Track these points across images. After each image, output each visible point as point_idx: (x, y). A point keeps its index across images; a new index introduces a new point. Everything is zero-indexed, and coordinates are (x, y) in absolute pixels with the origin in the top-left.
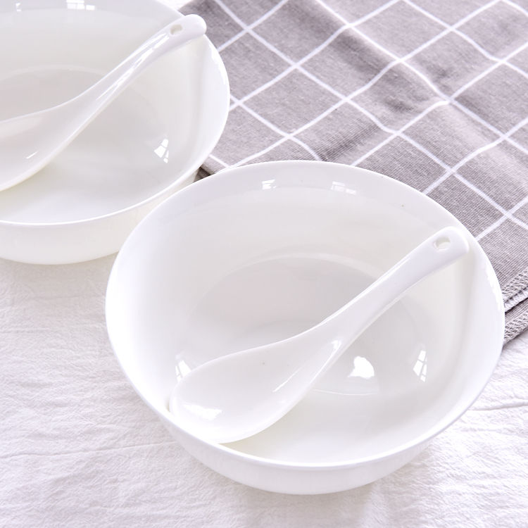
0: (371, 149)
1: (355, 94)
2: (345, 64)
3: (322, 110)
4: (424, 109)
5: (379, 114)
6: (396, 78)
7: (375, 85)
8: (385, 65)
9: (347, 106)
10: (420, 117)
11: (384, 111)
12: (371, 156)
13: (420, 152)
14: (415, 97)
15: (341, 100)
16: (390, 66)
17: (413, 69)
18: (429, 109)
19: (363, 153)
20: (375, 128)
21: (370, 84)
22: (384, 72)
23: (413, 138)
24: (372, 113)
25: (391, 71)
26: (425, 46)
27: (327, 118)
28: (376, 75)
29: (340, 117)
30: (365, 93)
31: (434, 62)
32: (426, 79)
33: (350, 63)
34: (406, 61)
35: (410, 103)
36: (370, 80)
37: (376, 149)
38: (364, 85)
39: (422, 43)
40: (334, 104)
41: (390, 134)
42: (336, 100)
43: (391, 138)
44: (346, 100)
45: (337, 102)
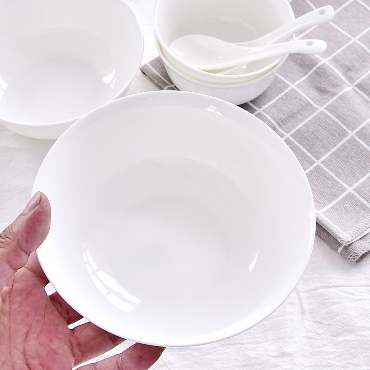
0: (306, 118)
1: (298, 82)
2: (293, 63)
3: (279, 93)
4: (338, 93)
5: (311, 96)
6: (322, 73)
7: (309, 76)
8: (315, 65)
9: (293, 90)
10: (335, 98)
11: (315, 93)
12: (307, 123)
13: (334, 121)
14: (333, 85)
15: (290, 86)
16: (318, 65)
17: (331, 66)
18: (340, 93)
19: (302, 120)
20: (309, 104)
21: (307, 76)
22: (315, 68)
23: (330, 112)
24: (308, 95)
25: (319, 68)
26: (339, 51)
27: (282, 98)
28: (310, 70)
29: (289, 98)
30: (304, 82)
31: (344, 62)
32: (338, 73)
33: (296, 62)
34: (328, 61)
35: (329, 88)
36: (307, 73)
37: (309, 119)
38: (303, 77)
39: (337, 50)
40: (286, 89)
41: (318, 109)
42: (287, 86)
43: (318, 112)
44: (293, 86)
45: (287, 88)
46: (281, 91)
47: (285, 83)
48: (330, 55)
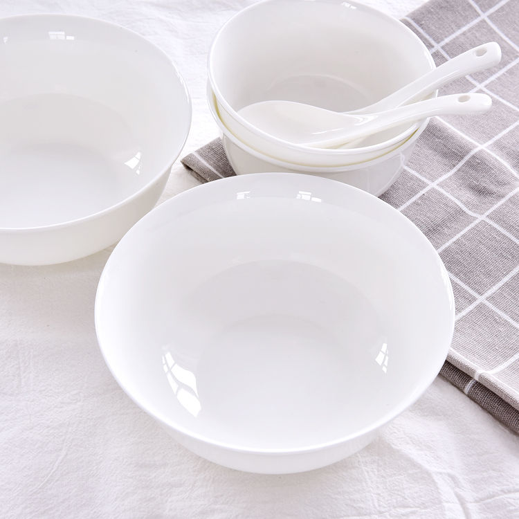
0: (458, 233)
1: (441, 179)
2: (430, 152)
3: (411, 196)
4: (507, 194)
5: (464, 199)
6: (478, 164)
7: (459, 170)
8: (468, 152)
9: (433, 190)
10: (503, 201)
11: (469, 195)
12: (458, 240)
13: (504, 236)
14: (498, 182)
15: (428, 185)
16: (472, 153)
17: (494, 155)
18: (511, 194)
19: (451, 236)
20: (461, 212)
21: (455, 170)
22: (467, 158)
23: (497, 222)
24: (458, 198)
25: (473, 157)
26: (505, 132)
27: (415, 203)
28: (459, 161)
29: (427, 202)
30: (450, 178)
31: (513, 148)
32: (506, 164)
33: (435, 150)
34: (487, 148)
35: (492, 187)
36: (454, 166)
37: (462, 233)
38: (449, 171)
39: (501, 130)
40: (421, 190)
41: (475, 218)
42: (424, 185)
43: (477, 222)
44: (433, 185)
45: (424, 187)
46: (414, 192)
47: (420, 181)
48: (490, 139)
